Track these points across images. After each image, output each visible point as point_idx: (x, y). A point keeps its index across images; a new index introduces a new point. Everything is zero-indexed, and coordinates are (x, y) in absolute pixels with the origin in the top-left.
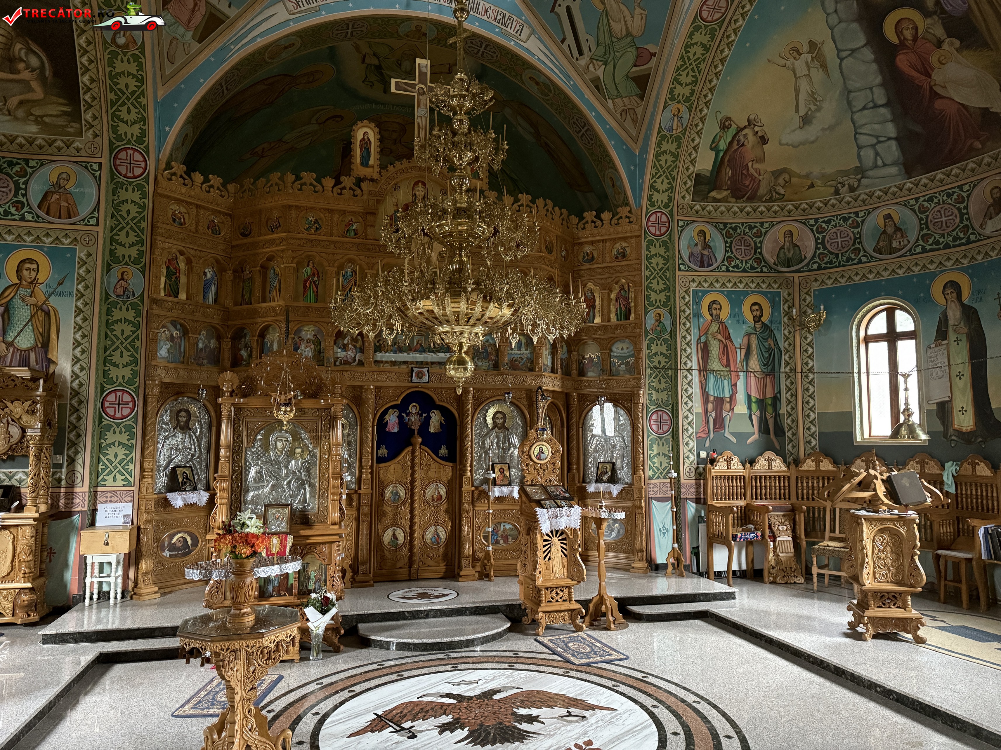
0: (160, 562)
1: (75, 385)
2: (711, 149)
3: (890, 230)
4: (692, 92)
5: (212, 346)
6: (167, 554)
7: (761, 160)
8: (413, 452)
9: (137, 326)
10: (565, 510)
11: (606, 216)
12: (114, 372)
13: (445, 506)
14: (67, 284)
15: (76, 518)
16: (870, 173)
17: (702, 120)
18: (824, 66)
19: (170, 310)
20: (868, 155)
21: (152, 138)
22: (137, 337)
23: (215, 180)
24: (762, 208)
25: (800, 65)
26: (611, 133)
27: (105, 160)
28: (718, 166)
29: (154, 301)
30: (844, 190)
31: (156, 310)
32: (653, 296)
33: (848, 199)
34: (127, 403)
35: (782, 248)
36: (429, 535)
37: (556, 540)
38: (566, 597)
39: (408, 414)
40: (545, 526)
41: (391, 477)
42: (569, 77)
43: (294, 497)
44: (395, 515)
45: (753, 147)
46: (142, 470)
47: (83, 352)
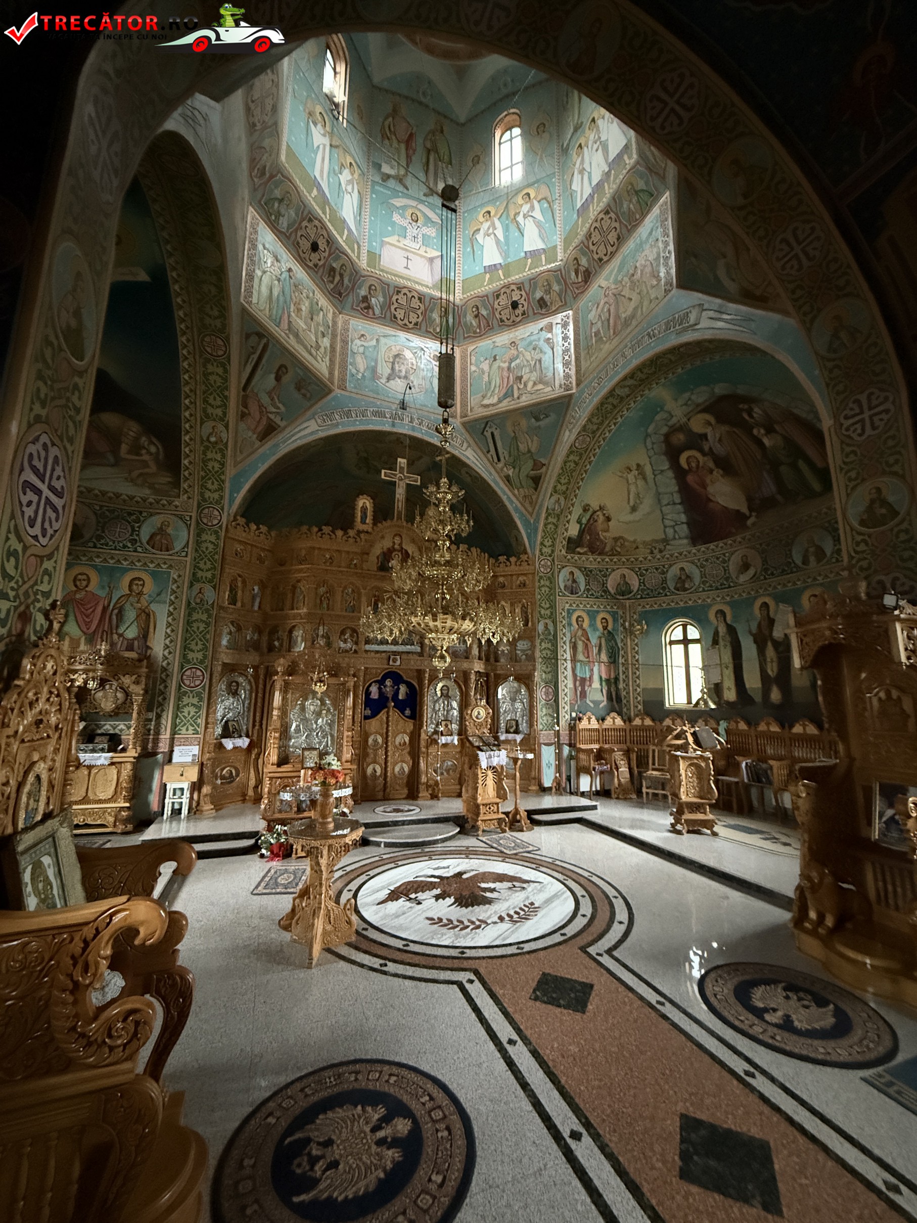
0: (215, 787)
1: (164, 664)
2: (578, 522)
3: (683, 577)
4: (567, 489)
5: (255, 638)
6: (219, 782)
7: (607, 531)
8: (388, 713)
9: (208, 624)
10: (497, 752)
11: (513, 559)
12: (191, 656)
13: (408, 750)
14: (163, 595)
15: (160, 756)
16: (671, 542)
17: (573, 505)
18: (645, 479)
19: (231, 614)
20: (670, 532)
21: (226, 502)
22: (208, 632)
23: (264, 529)
24: (607, 560)
25: (631, 477)
26: (516, 509)
27: (194, 515)
28: (581, 532)
29: (221, 608)
30: (656, 551)
31: (223, 614)
32: (543, 612)
33: (658, 556)
34: (199, 676)
35: (619, 584)
36: (397, 769)
37: (489, 773)
38: (495, 810)
39: (385, 687)
40: (484, 764)
41: (373, 730)
42: (491, 474)
43: (320, 743)
44: (375, 755)
45: (602, 523)
46: (207, 723)
47: (171, 641)
